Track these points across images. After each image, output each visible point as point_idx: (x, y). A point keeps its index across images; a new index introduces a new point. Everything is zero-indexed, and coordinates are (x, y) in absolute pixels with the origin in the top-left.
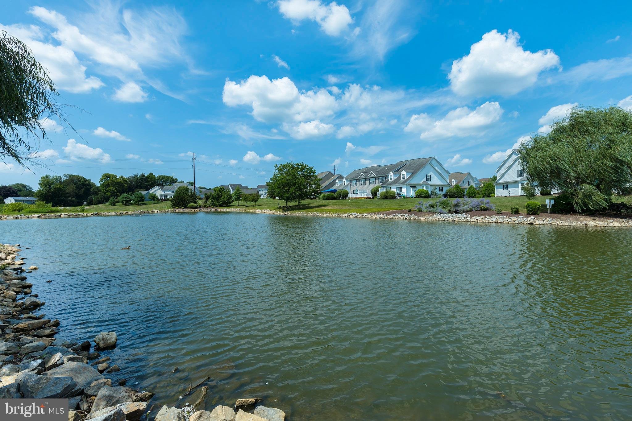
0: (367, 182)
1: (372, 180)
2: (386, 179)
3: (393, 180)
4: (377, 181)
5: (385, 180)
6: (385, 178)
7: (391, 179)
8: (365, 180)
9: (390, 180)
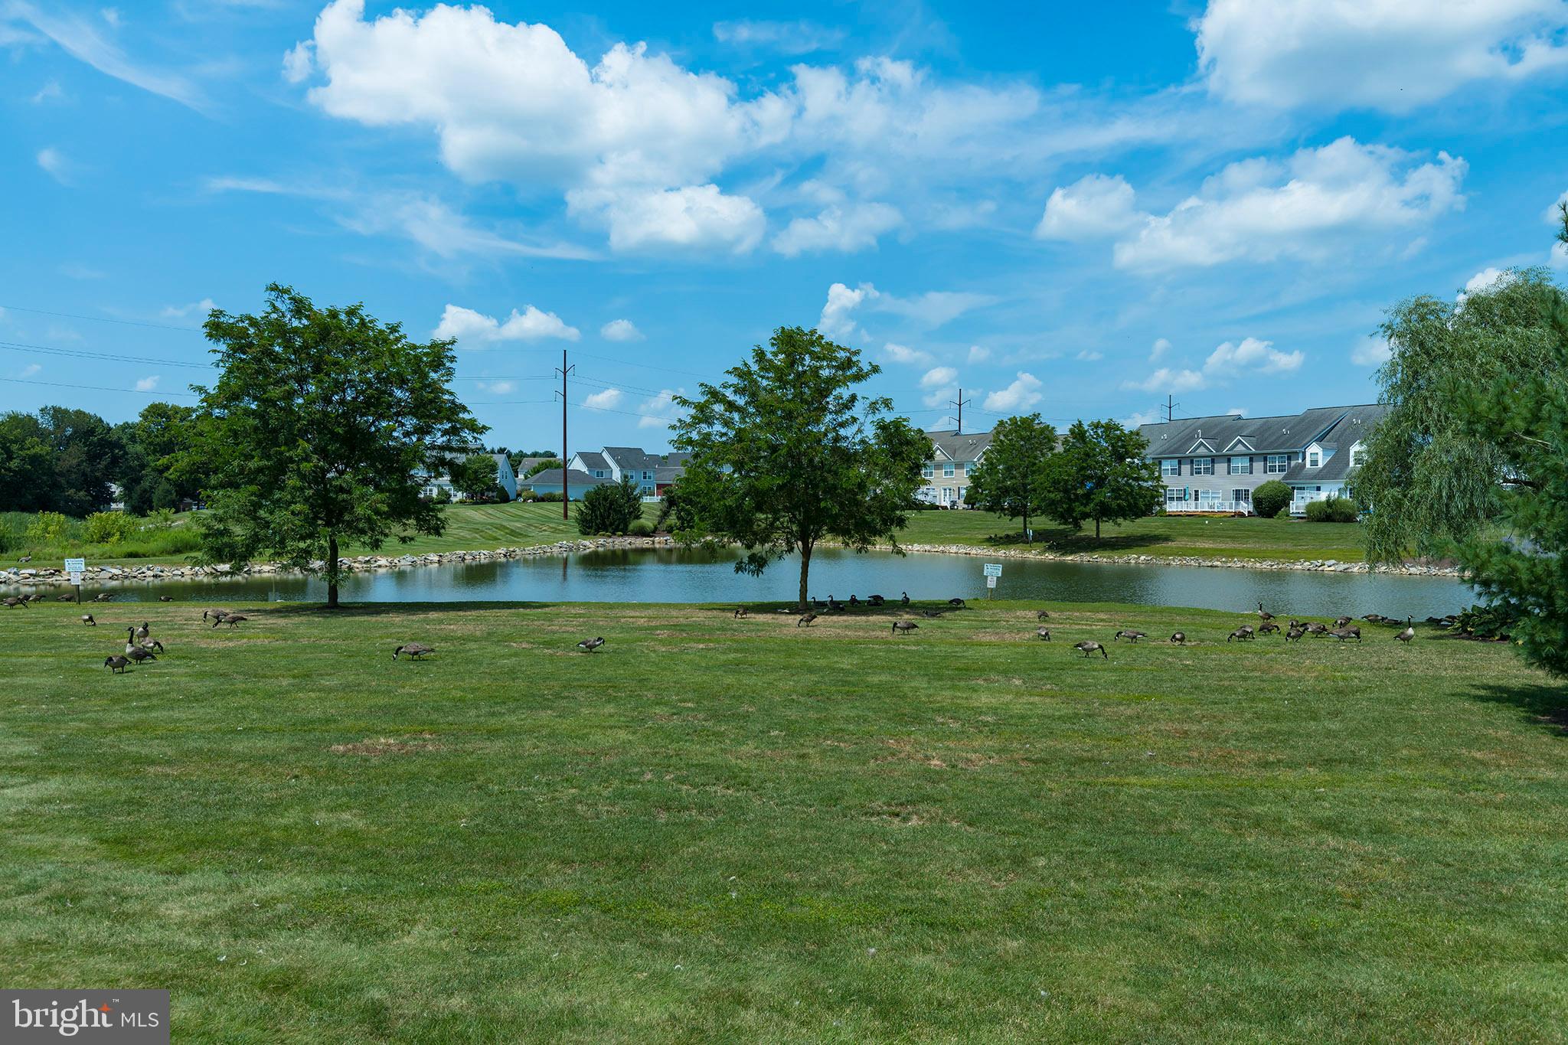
0: (1221, 467)
1: (1240, 463)
2: (1293, 463)
3: (1321, 465)
4: (1258, 466)
5: (1289, 464)
6: (1289, 458)
7: (1314, 463)
8: (1213, 461)
9: (1308, 465)
